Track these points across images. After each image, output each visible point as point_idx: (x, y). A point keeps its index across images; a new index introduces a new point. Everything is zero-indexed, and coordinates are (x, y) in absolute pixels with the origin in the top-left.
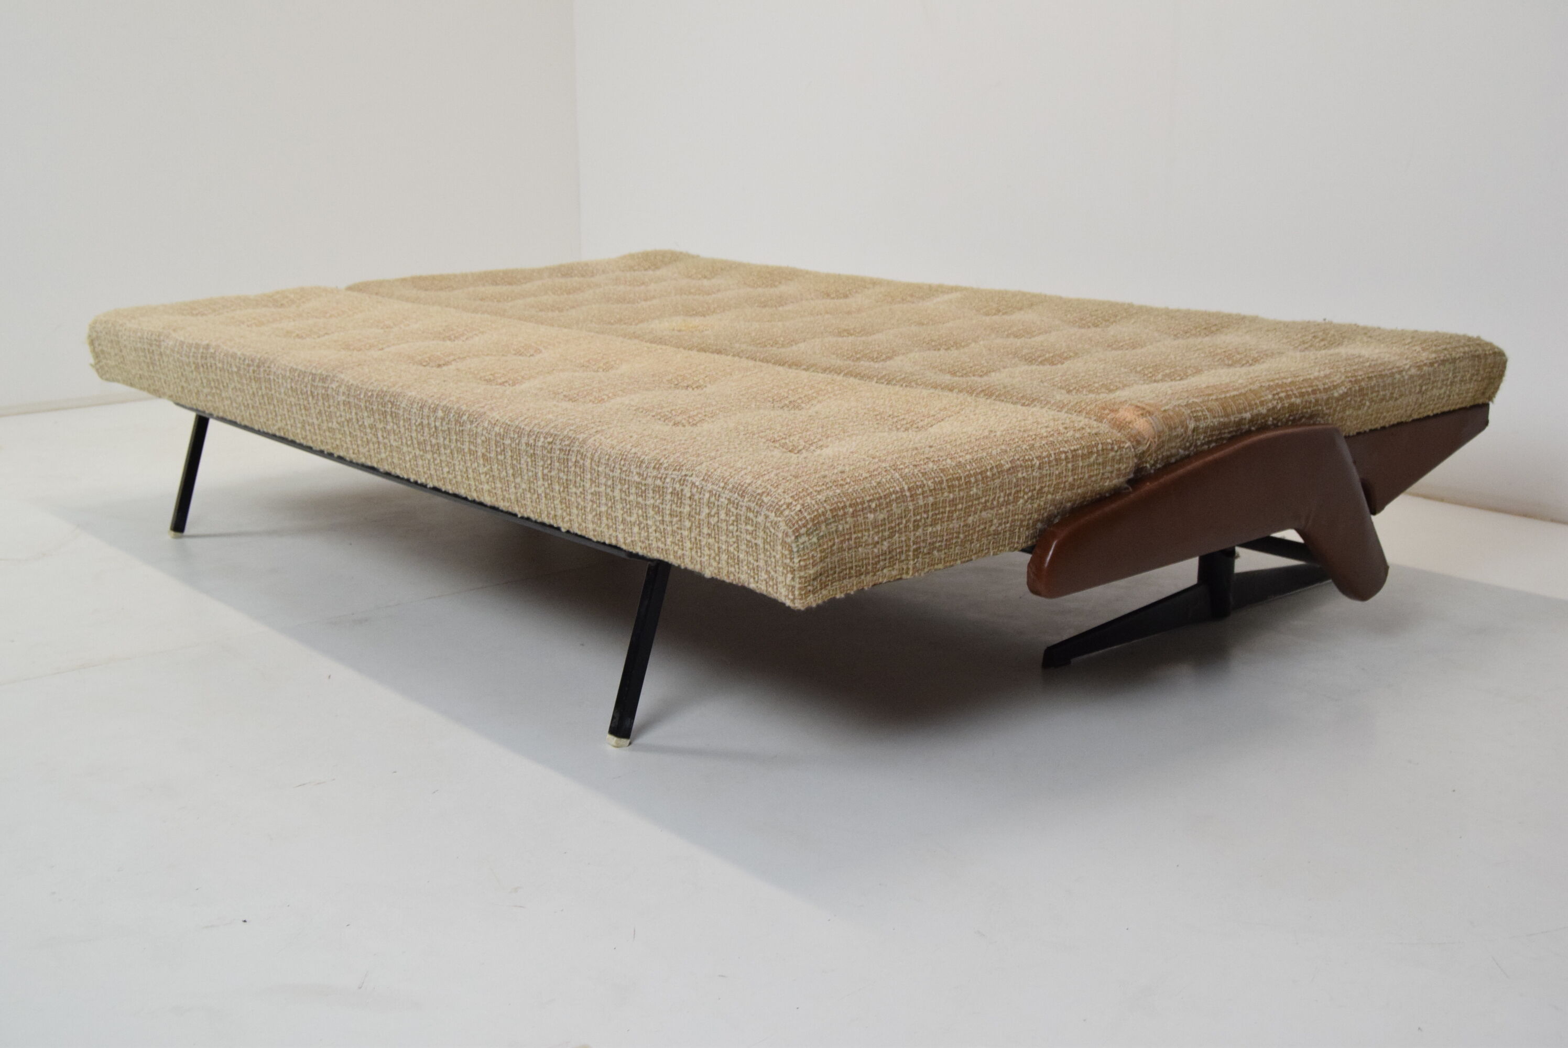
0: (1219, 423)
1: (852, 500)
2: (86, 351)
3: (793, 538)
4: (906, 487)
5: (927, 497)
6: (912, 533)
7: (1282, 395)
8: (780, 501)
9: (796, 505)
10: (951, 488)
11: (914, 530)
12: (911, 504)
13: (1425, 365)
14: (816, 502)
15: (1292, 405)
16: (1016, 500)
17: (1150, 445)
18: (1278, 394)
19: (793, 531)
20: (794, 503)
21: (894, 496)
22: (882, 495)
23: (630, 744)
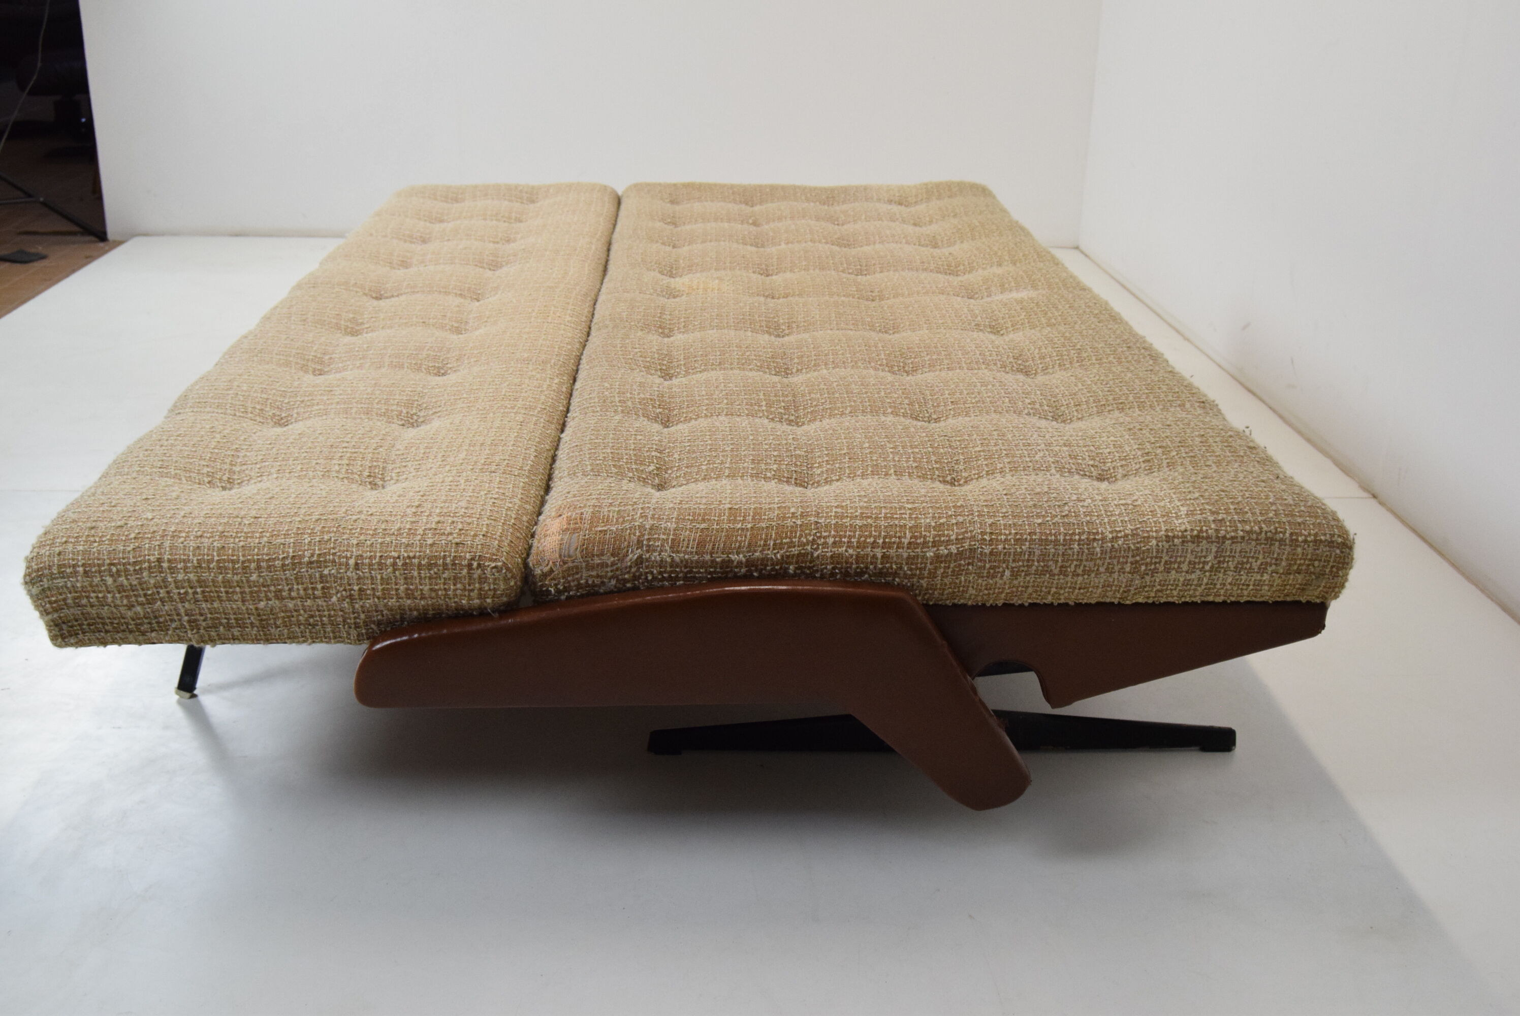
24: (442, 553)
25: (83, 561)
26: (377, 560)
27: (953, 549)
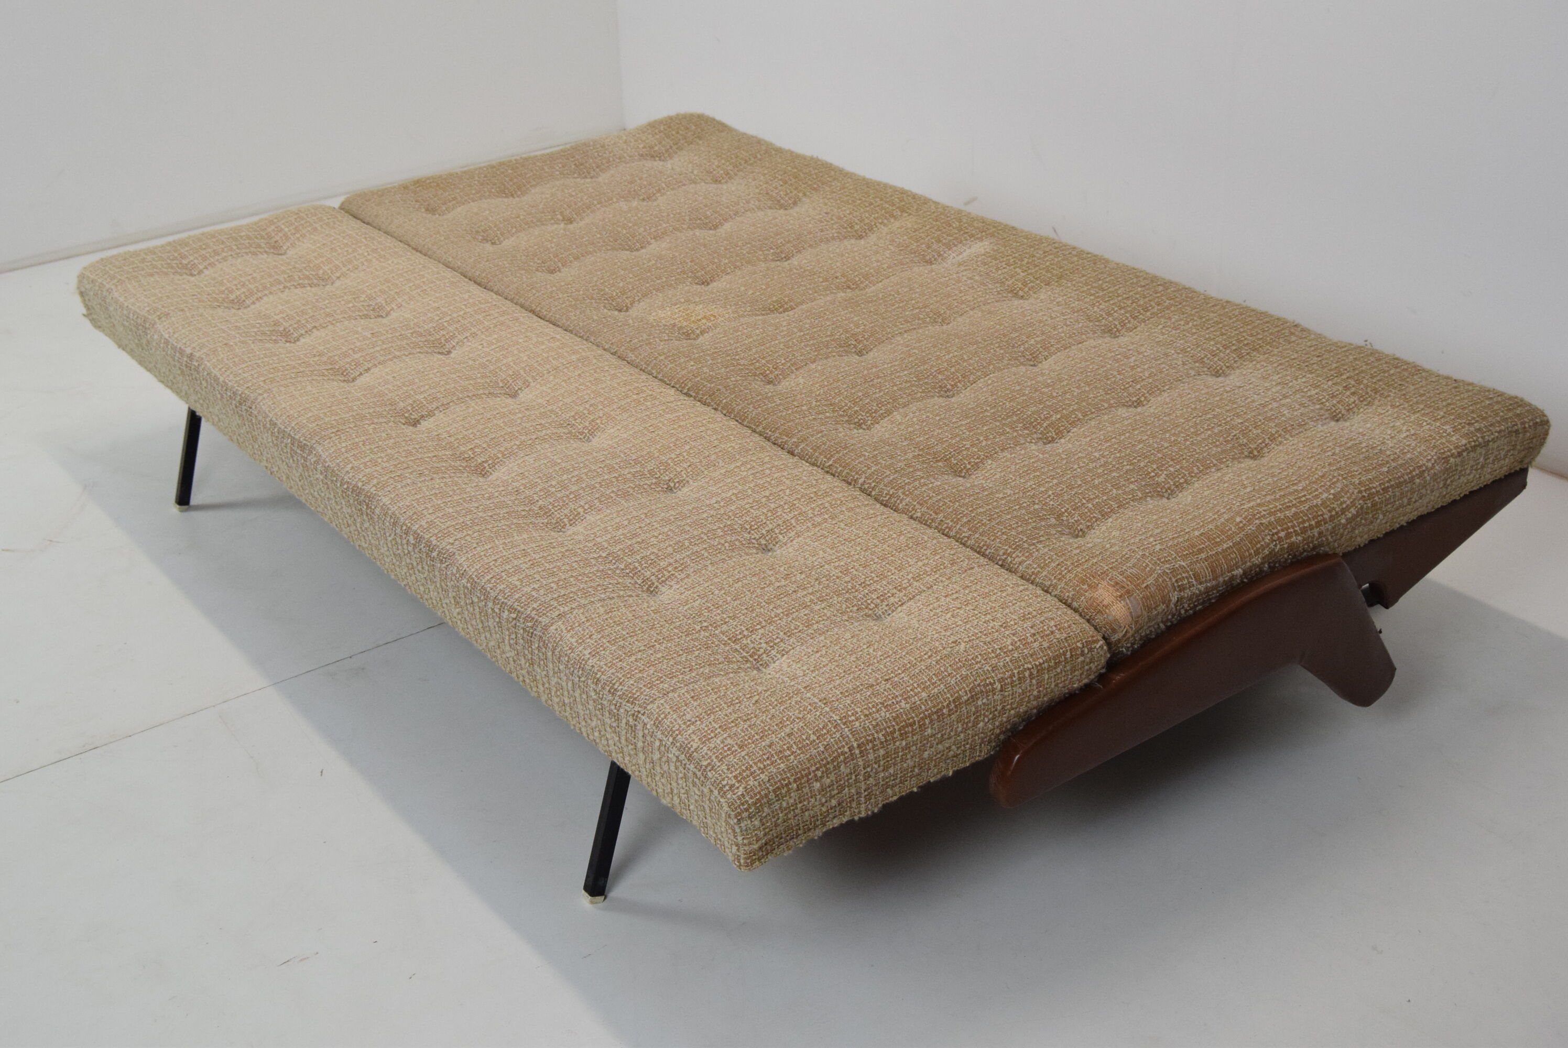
0: (1206, 588)
1: (797, 774)
2: (78, 299)
3: (736, 821)
4: (855, 745)
5: (878, 749)
6: (863, 783)
7: (1282, 534)
8: (723, 779)
9: (738, 788)
10: (903, 736)
11: (865, 780)
12: (860, 760)
13: (1452, 455)
14: (759, 782)
15: (1291, 545)
16: (975, 724)
17: (1126, 632)
18: (1277, 533)
19: (735, 815)
20: (737, 785)
21: (842, 758)
22: (829, 760)
23: (605, 899)
24: (1061, 651)
25: (793, 777)
26: (1017, 676)
27: (1353, 511)
